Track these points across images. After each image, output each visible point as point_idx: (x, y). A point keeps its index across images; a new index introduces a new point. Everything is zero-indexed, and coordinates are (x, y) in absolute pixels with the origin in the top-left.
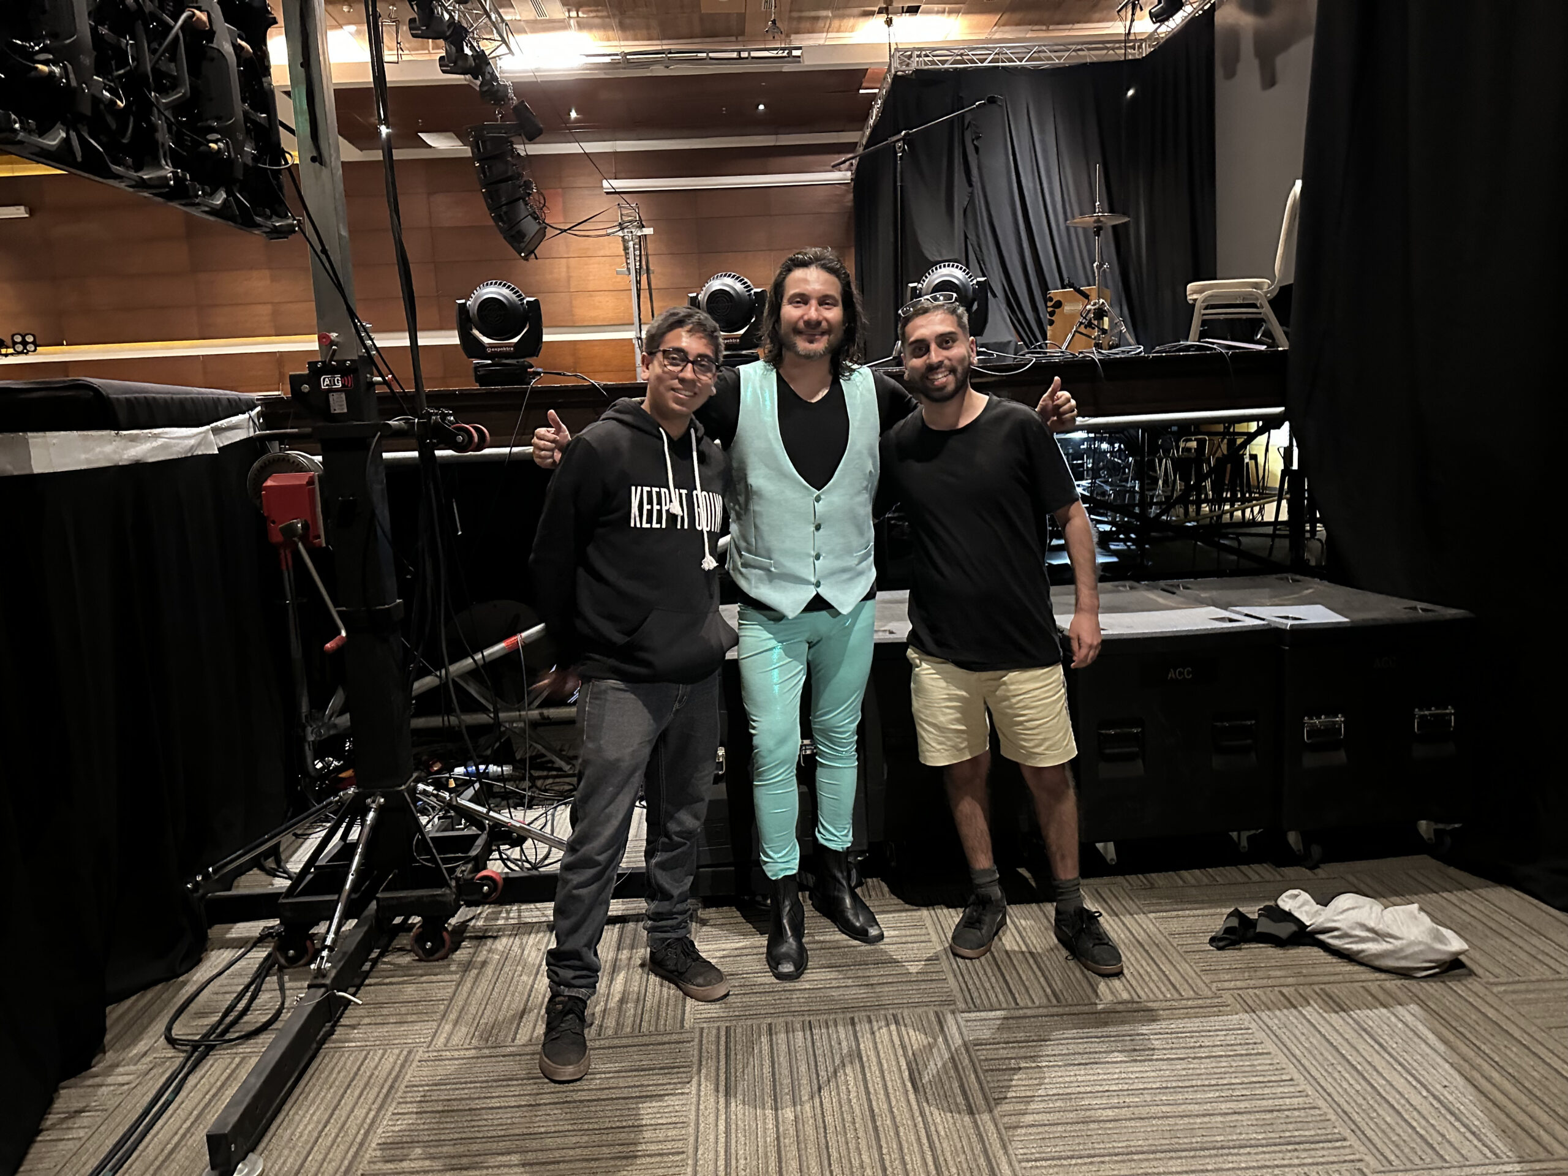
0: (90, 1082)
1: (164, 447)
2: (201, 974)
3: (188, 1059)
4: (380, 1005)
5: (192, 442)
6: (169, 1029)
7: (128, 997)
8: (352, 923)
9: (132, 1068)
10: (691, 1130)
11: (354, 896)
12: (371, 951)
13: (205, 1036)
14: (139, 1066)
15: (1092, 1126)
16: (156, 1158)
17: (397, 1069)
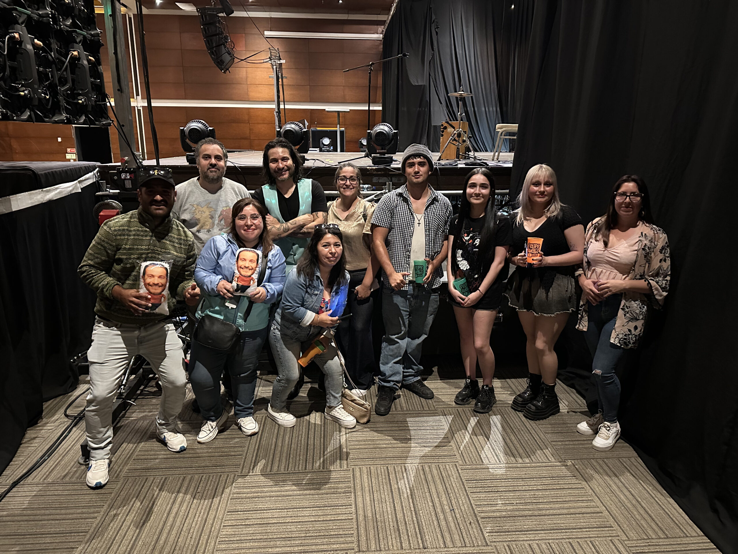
0: (38, 428)
1: (59, 193)
2: (77, 393)
3: (73, 422)
4: (143, 406)
5: (71, 188)
6: (65, 411)
7: (50, 400)
8: (133, 376)
9: (53, 424)
10: (246, 448)
11: (134, 367)
12: (140, 387)
13: (79, 414)
14: (55, 424)
15: (377, 449)
16: (63, 453)
17: (148, 427)
